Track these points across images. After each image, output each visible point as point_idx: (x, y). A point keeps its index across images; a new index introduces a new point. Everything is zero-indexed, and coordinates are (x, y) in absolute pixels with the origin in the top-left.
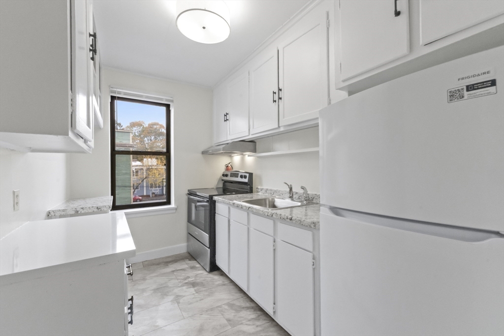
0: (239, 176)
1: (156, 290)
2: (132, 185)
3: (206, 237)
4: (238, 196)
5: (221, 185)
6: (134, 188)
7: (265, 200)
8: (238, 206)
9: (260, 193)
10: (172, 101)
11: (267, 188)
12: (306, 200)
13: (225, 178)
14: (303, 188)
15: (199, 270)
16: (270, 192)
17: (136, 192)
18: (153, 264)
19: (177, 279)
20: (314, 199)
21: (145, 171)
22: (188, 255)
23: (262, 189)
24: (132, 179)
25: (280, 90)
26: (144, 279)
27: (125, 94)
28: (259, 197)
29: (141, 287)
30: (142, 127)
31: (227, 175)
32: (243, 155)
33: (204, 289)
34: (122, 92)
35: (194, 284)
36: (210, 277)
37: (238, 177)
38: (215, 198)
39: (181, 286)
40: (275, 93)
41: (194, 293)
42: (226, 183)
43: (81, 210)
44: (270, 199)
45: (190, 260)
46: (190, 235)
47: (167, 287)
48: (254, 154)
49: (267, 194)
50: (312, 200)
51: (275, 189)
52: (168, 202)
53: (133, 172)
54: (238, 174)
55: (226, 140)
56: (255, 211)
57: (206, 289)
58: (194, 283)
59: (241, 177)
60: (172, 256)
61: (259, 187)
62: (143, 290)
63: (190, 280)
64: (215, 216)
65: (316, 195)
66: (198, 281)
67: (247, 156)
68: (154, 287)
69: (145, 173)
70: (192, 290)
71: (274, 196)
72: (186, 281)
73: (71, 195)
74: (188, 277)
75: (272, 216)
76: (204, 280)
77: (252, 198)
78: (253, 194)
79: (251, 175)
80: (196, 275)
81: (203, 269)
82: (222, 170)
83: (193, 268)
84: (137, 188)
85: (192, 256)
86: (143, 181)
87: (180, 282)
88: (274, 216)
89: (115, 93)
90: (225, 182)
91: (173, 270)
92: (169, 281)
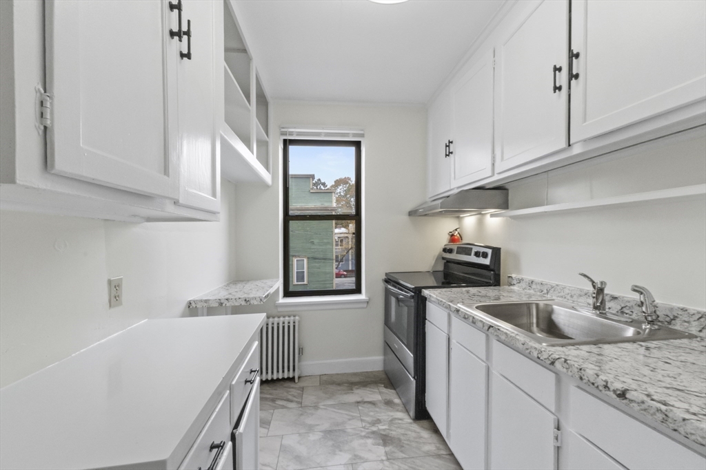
0: (473, 253)
1: (328, 433)
2: (334, 257)
3: (409, 356)
4: (468, 292)
5: (441, 268)
6: (337, 261)
7: (528, 305)
8: (466, 317)
9: (515, 288)
10: (362, 136)
11: (532, 278)
12: (649, 322)
13: (448, 256)
14: (636, 289)
15: (398, 411)
16: (539, 287)
17: (340, 266)
18: (333, 383)
19: (362, 420)
20: (678, 321)
21: (350, 240)
22: (384, 376)
23: (520, 281)
24: (334, 250)
25: (573, 56)
26: (316, 407)
27: (299, 134)
28: (514, 299)
29: (309, 421)
30: (347, 185)
31: (450, 251)
32: (480, 214)
33: (401, 455)
34: (296, 132)
35: (385, 439)
36: (415, 432)
37: (470, 255)
38: (426, 292)
39: (365, 437)
40: (560, 70)
41: (384, 458)
42: (449, 264)
43: (226, 302)
44: (542, 304)
45: (386, 387)
46: (388, 346)
47: (344, 431)
48: (503, 211)
49: (532, 291)
50: (669, 323)
51: (554, 283)
52: (358, 290)
53: (336, 242)
54: (472, 249)
55: (448, 189)
56: (503, 337)
57: (404, 456)
58: (385, 435)
59: (477, 254)
60: (362, 374)
61: (513, 276)
62: (311, 428)
63: (381, 427)
64: (424, 324)
65: (684, 310)
66: (394, 433)
67: (488, 216)
68: (326, 426)
69: (350, 243)
70: (381, 450)
71: (549, 296)
72: (374, 429)
73: (237, 275)
74: (378, 421)
75: (553, 363)
76: (404, 434)
77: (498, 299)
78: (502, 288)
79: (496, 252)
80: (391, 421)
81: (404, 409)
82: (444, 241)
83: (389, 403)
84: (342, 261)
85: (389, 380)
86: (348, 252)
87: (364, 428)
88: (558, 365)
89: (286, 135)
90: (448, 262)
91: (359, 399)
92: (349, 420)
